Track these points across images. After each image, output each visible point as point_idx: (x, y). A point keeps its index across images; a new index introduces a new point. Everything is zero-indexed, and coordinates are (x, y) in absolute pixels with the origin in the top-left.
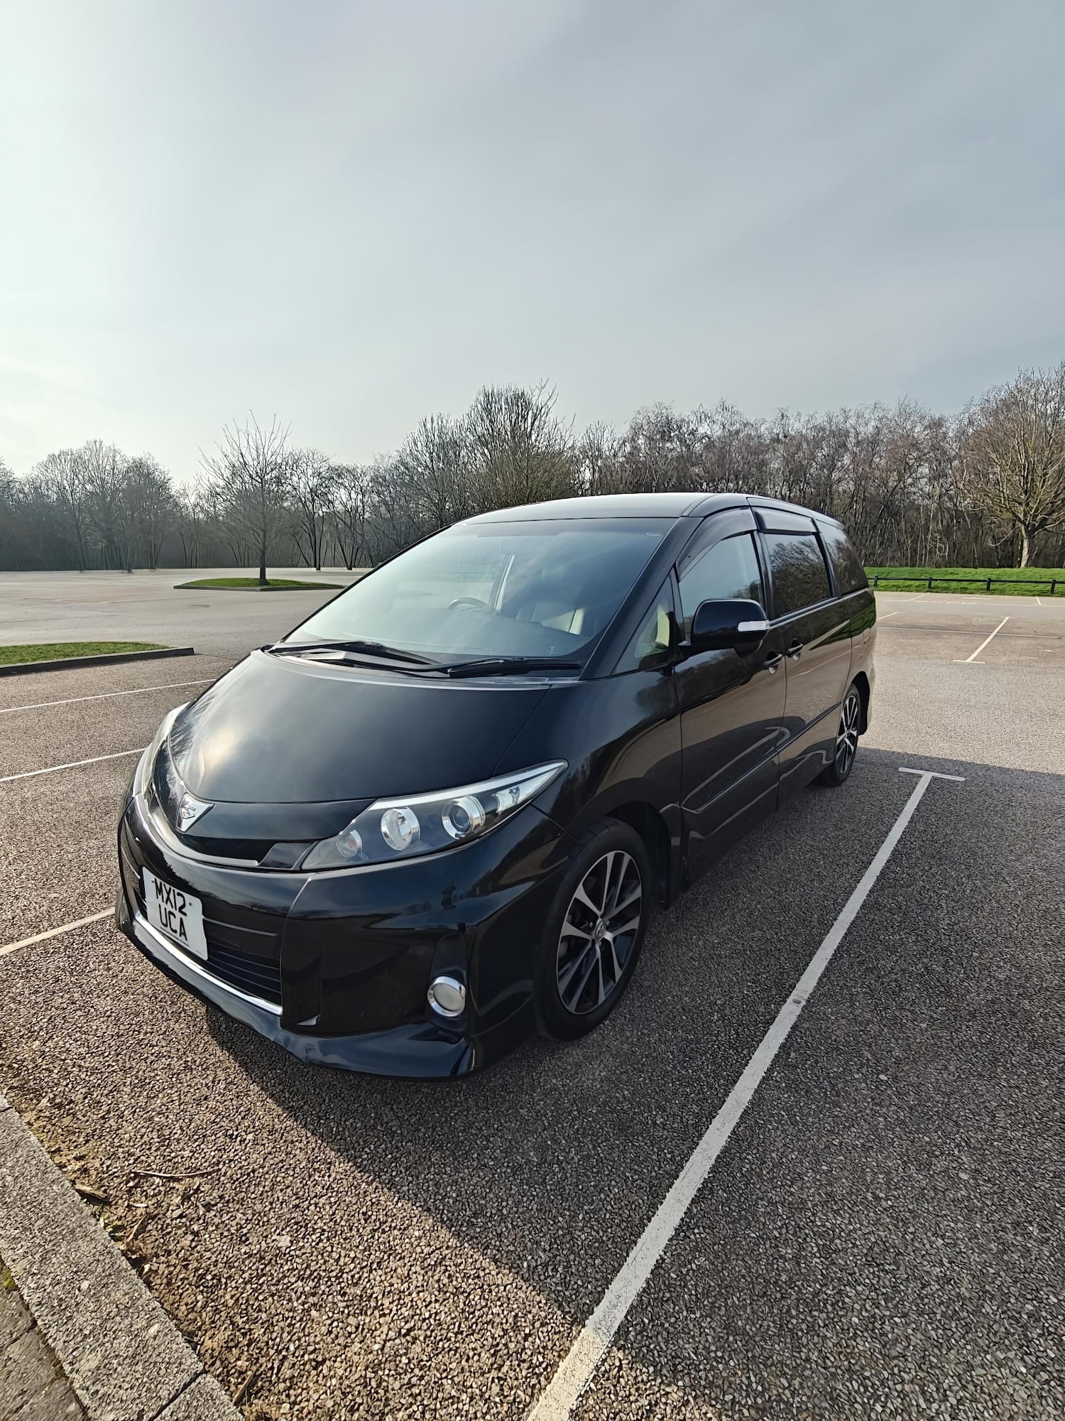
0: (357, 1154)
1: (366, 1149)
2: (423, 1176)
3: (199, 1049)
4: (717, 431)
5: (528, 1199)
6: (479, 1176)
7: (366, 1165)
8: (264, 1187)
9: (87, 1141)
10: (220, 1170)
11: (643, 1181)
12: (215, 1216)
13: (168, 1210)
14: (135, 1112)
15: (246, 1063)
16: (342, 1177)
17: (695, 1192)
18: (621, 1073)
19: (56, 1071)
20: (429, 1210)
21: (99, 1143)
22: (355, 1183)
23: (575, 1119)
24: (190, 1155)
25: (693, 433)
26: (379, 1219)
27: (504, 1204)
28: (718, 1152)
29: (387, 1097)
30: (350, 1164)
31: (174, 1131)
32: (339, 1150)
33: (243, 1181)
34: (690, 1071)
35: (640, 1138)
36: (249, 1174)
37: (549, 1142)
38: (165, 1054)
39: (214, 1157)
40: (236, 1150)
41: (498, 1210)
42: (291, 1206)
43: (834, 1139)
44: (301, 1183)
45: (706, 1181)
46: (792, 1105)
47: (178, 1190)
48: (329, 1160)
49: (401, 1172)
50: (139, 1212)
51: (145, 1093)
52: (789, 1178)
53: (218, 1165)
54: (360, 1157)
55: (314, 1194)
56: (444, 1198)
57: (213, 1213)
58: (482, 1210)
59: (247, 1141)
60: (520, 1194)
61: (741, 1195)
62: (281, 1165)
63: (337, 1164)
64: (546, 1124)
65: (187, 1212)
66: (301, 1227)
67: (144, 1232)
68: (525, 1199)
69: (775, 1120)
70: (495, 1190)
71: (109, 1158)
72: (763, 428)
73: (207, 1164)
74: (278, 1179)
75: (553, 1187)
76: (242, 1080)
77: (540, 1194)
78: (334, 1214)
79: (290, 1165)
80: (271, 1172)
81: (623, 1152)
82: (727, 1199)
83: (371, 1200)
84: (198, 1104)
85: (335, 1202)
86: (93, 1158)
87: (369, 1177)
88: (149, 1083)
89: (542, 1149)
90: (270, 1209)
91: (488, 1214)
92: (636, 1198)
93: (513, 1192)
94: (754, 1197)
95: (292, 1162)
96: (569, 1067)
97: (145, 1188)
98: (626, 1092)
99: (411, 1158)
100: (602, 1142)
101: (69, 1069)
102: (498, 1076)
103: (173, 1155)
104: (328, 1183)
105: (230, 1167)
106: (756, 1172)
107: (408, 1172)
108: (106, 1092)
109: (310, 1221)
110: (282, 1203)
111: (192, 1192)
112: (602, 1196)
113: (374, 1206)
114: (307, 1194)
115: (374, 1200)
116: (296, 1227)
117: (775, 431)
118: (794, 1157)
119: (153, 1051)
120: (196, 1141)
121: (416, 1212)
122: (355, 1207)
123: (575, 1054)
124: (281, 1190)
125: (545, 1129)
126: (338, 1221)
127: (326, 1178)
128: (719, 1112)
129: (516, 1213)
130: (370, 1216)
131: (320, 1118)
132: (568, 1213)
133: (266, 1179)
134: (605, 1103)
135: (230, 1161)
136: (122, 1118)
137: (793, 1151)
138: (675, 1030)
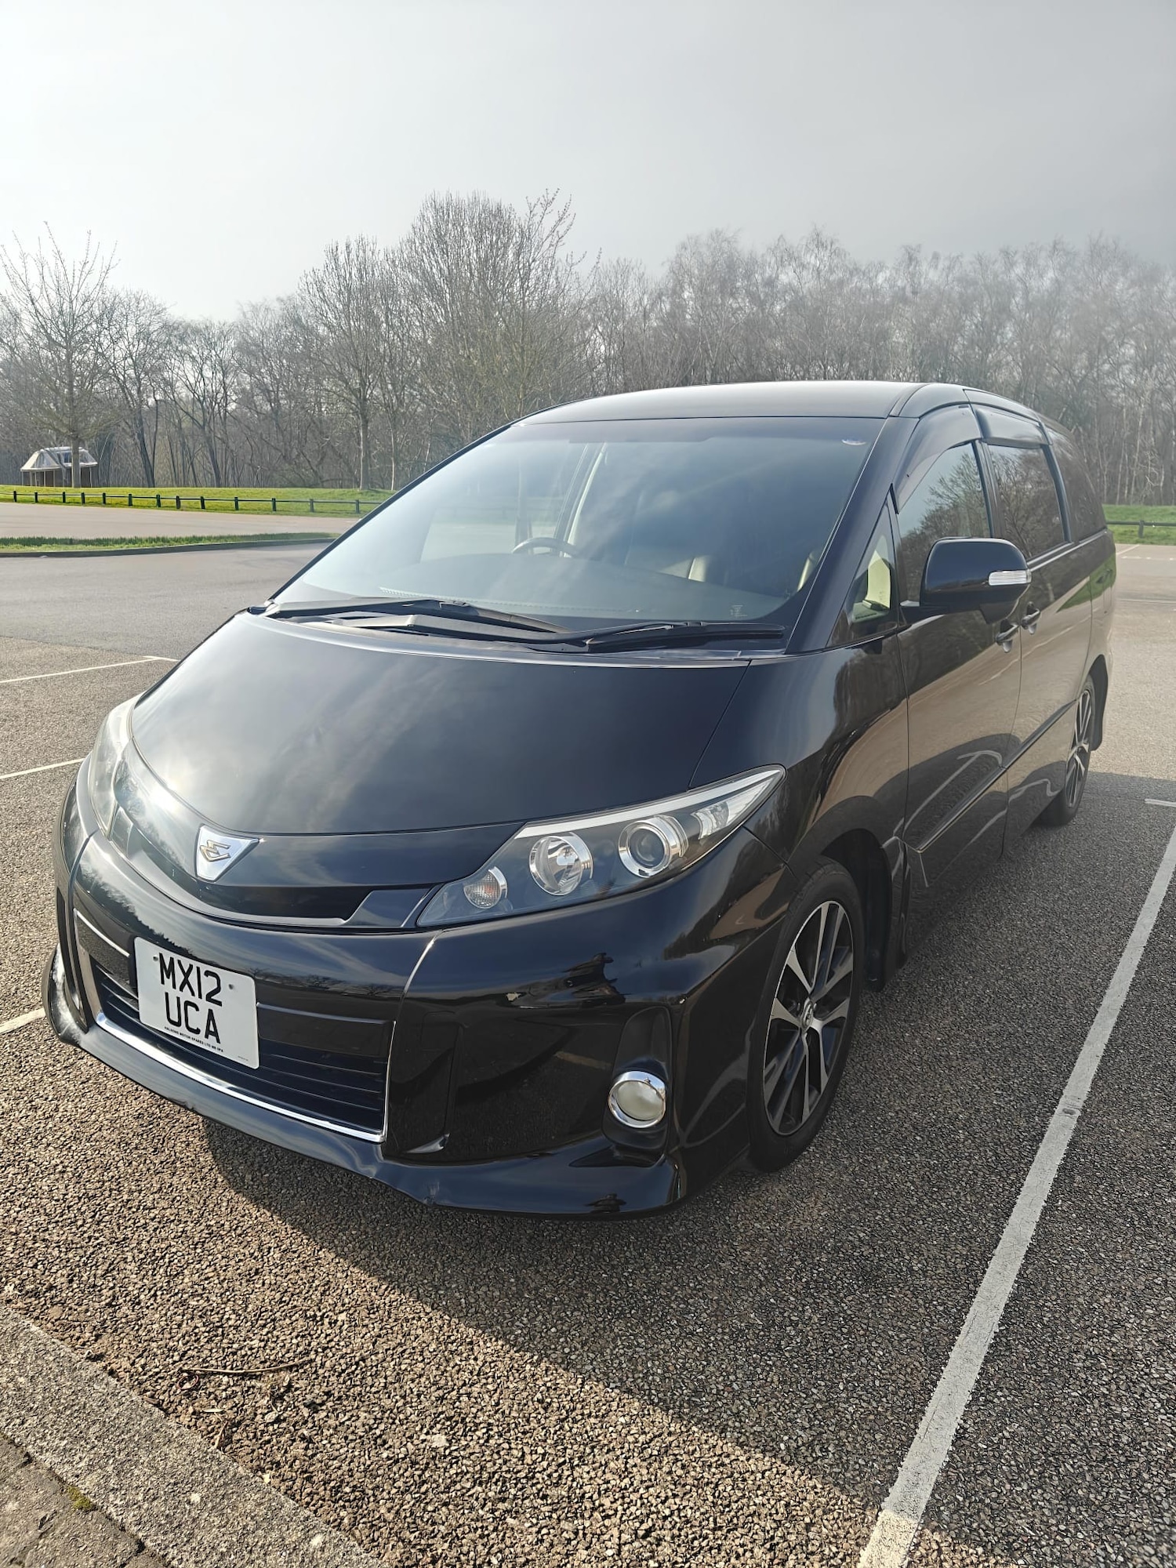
0: (507, 1330)
1: (518, 1323)
2: (608, 1351)
3: (223, 1209)
4: (809, 283)
5: (763, 1370)
6: (687, 1347)
7: (523, 1343)
8: (386, 1378)
9: (98, 1337)
10: (311, 1361)
11: (913, 1340)
12: (327, 1416)
13: (256, 1415)
14: (155, 1295)
15: (301, 1224)
16: (494, 1359)
17: (986, 1349)
18: (849, 1211)
19: (10, 1248)
20: (629, 1391)
21: (117, 1338)
22: (516, 1366)
23: (799, 1270)
24: (262, 1344)
25: (770, 283)
26: (564, 1407)
27: (732, 1378)
28: (1005, 1300)
29: (525, 1258)
30: (500, 1342)
31: (226, 1317)
32: (478, 1327)
33: (353, 1372)
34: (944, 1204)
35: (896, 1289)
36: (357, 1364)
37: (772, 1300)
38: (172, 1218)
39: (298, 1345)
40: (327, 1335)
41: (726, 1385)
42: (433, 1398)
43: (1155, 1278)
44: (437, 1369)
45: (997, 1336)
46: (1091, 1240)
47: (261, 1388)
48: (468, 1340)
49: (576, 1349)
50: (214, 1418)
51: (162, 1270)
52: (1106, 1326)
53: (307, 1354)
54: (512, 1332)
55: (461, 1383)
56: (646, 1375)
57: (323, 1414)
58: (704, 1387)
59: (339, 1323)
60: (750, 1365)
61: (1048, 1350)
62: (400, 1349)
63: (481, 1343)
64: (762, 1279)
65: (285, 1415)
66: (457, 1422)
67: (232, 1442)
68: (759, 1370)
69: (1072, 1259)
70: (714, 1360)
71: (141, 1356)
72: (880, 279)
73: (291, 1354)
74: (403, 1367)
75: (794, 1354)
76: (305, 1248)
77: (778, 1363)
78: (497, 1404)
79: (414, 1348)
80: (389, 1359)
81: (879, 1306)
82: (1031, 1355)
83: (545, 1385)
84: (248, 1281)
85: (496, 1390)
86: (117, 1357)
87: (532, 1357)
88: (163, 1257)
89: (764, 1309)
90: (404, 1404)
91: (714, 1391)
92: (909, 1360)
93: (740, 1362)
94: (1066, 1351)
95: (415, 1344)
96: (774, 1207)
97: (212, 1390)
98: (862, 1235)
99: (584, 1330)
100: (845, 1296)
101: (30, 1244)
102: (677, 1223)
103: (235, 1346)
104: (477, 1368)
105: (326, 1356)
106: (1062, 1321)
107: (586, 1348)
108: (99, 1272)
109: (467, 1415)
110: (419, 1396)
111: (282, 1390)
112: (863, 1360)
113: (552, 1392)
114: (450, 1383)
115: (549, 1384)
116: (449, 1423)
117: (899, 283)
118: (1107, 1301)
119: (152, 1215)
120: (264, 1326)
121: (613, 1394)
122: (525, 1394)
123: (777, 1191)
124: (413, 1381)
125: (761, 1286)
126: (507, 1412)
127: (472, 1362)
128: (996, 1252)
129: (752, 1386)
130: (550, 1404)
131: (437, 1289)
132: (823, 1384)
133: (385, 1369)
134: (837, 1250)
135: (324, 1349)
136: (139, 1303)
137: (1104, 1294)
138: (909, 1154)
